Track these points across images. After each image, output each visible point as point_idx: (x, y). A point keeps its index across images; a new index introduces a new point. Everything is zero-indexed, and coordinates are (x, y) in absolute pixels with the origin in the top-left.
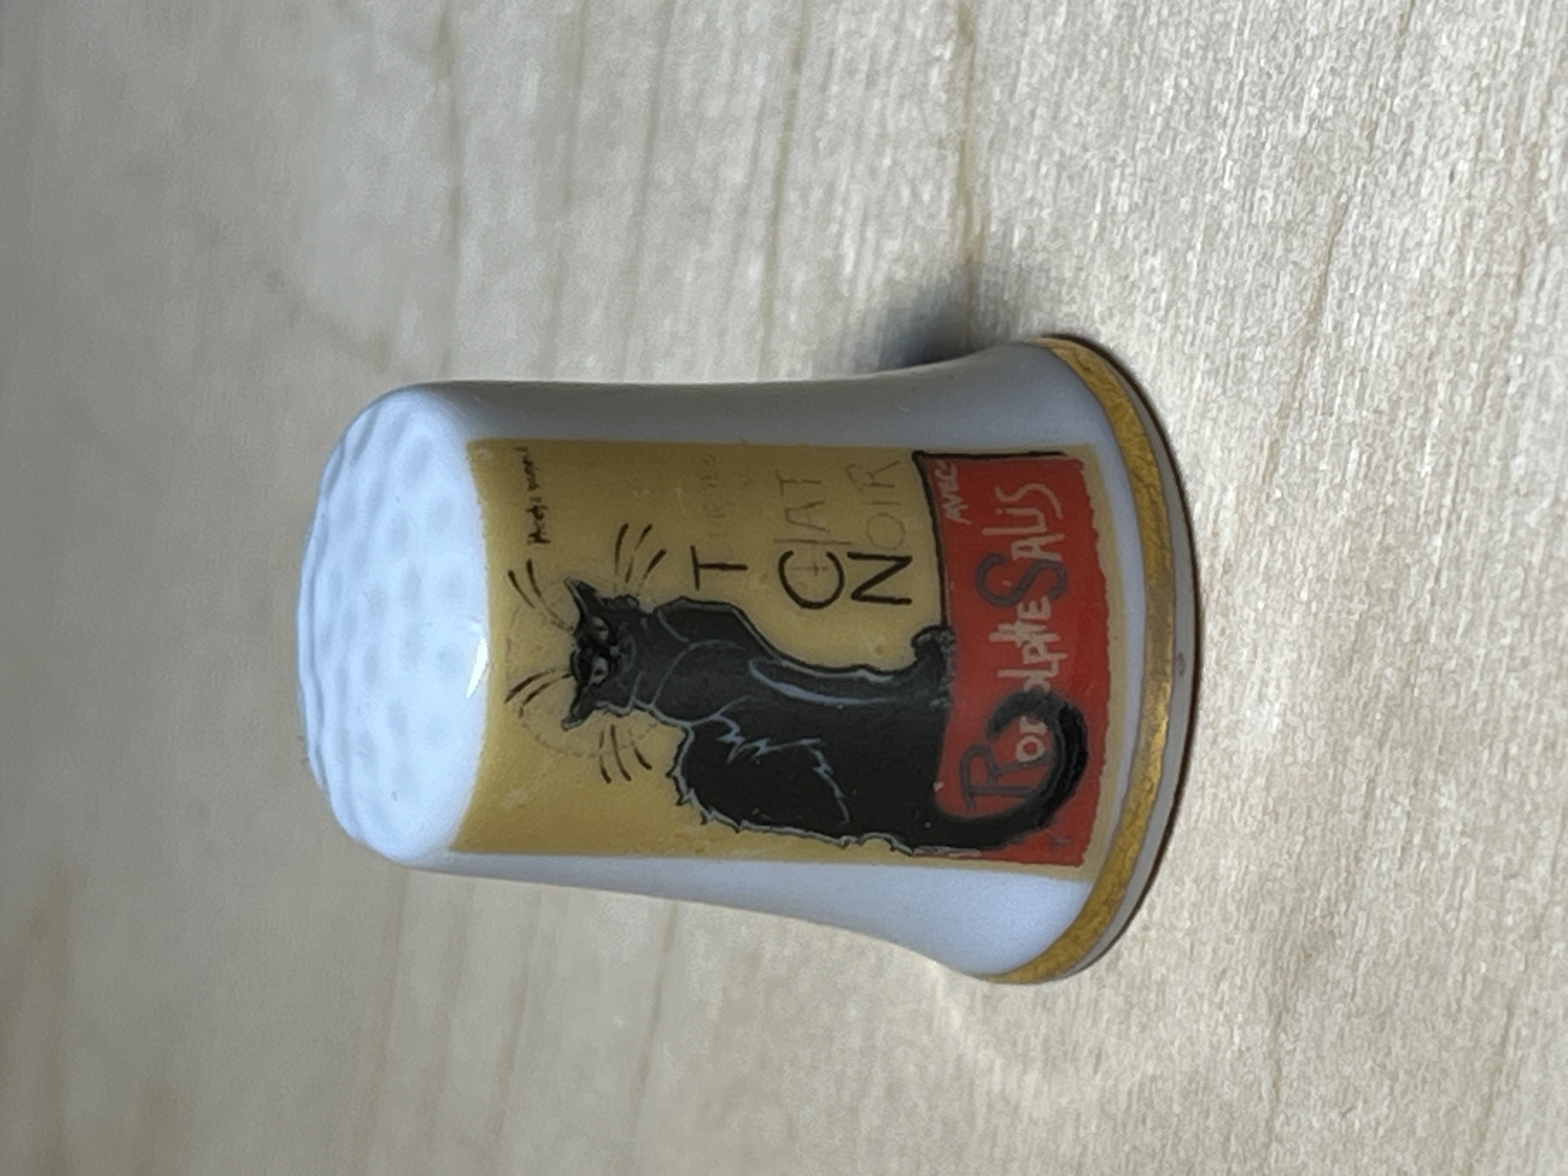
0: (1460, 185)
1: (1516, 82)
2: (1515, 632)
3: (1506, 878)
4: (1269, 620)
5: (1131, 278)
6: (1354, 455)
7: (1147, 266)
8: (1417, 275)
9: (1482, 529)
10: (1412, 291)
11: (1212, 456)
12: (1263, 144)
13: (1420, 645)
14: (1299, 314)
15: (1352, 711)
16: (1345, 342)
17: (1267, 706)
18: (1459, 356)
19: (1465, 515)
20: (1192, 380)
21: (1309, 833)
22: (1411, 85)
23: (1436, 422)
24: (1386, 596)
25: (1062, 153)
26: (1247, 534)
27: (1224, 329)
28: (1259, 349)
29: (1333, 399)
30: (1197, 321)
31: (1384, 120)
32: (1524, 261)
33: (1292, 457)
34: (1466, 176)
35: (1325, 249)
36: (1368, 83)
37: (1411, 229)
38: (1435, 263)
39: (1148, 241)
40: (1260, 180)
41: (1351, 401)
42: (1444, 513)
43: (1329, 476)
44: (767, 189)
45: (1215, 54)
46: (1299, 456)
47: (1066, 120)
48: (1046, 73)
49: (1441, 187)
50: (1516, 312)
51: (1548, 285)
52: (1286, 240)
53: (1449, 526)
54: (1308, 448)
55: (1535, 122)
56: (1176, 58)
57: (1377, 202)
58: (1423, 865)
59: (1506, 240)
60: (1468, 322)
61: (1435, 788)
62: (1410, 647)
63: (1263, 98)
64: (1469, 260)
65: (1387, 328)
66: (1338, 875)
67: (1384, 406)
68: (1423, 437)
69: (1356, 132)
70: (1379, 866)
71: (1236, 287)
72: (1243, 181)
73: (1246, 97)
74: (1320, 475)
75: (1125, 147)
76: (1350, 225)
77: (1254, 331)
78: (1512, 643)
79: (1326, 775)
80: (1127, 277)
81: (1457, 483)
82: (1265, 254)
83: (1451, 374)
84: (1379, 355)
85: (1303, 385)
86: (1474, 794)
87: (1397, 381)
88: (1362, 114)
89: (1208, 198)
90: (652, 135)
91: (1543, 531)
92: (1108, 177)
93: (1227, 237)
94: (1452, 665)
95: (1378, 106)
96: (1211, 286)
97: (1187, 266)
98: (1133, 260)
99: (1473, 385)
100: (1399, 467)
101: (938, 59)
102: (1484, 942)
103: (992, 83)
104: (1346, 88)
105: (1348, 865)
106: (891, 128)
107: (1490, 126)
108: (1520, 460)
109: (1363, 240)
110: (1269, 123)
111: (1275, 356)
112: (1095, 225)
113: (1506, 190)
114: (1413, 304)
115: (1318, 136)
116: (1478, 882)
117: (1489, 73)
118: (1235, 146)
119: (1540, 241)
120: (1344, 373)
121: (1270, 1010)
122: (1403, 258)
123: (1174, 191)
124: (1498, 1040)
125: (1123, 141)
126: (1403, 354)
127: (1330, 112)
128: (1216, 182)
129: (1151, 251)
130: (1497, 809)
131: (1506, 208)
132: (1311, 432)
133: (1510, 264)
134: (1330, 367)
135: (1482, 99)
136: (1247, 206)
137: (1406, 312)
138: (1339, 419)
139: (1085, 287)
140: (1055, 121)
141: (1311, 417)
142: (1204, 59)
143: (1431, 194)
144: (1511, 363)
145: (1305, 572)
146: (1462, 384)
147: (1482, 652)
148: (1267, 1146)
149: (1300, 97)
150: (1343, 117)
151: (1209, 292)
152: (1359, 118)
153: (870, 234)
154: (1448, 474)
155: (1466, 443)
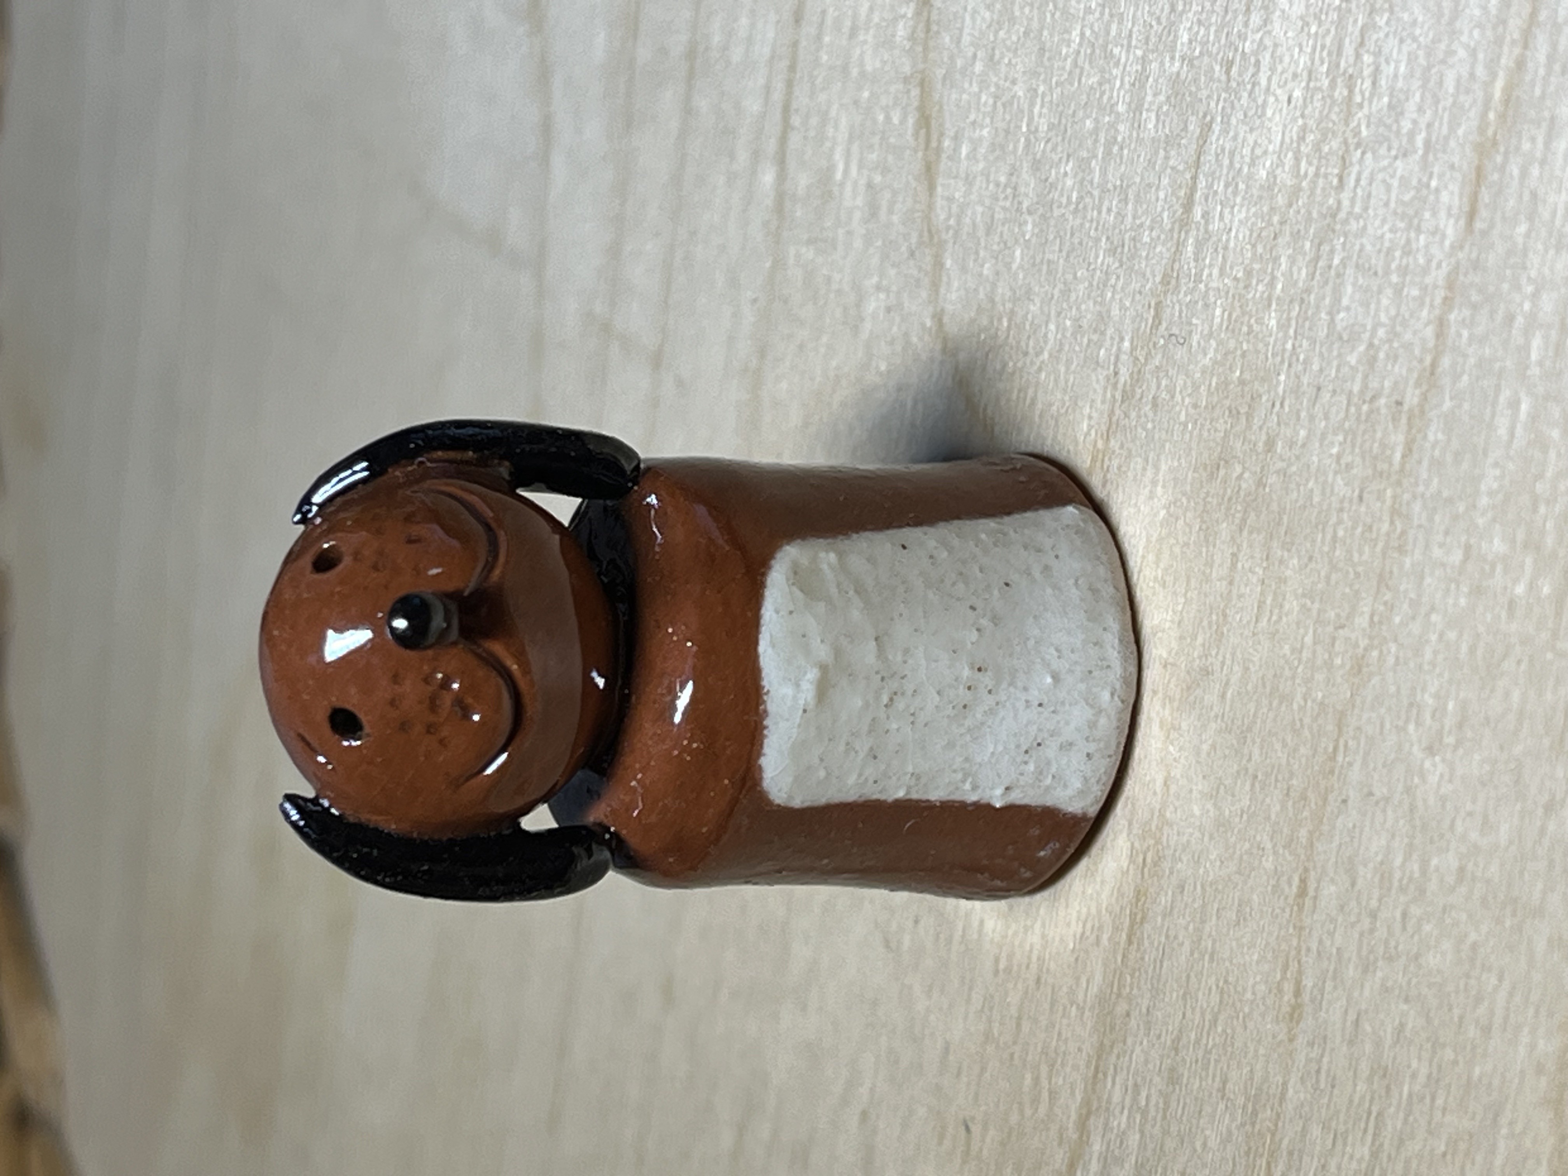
0: (1296, 107)
1: (1336, 28)
2: (1340, 444)
3: (1336, 629)
4: (1157, 436)
5: (1050, 180)
6: (1218, 312)
7: (1062, 171)
8: (1264, 177)
9: (1316, 367)
10: (1262, 187)
11: (1112, 313)
12: (1148, 78)
13: (1270, 455)
14: (1177, 207)
15: (1220, 505)
16: (1211, 227)
17: (1156, 500)
18: (1297, 236)
19: (1302, 357)
20: (1097, 257)
21: (1189, 594)
22: (1258, 31)
23: (1280, 286)
24: (1243, 419)
25: (997, 86)
26: (1139, 371)
27: (1121, 216)
28: (1147, 233)
29: (1202, 270)
30: (1100, 213)
31: (1238, 58)
32: (1344, 163)
33: (1173, 315)
34: (1301, 101)
35: (1195, 157)
36: (1225, 31)
37: (1259, 141)
38: (1277, 166)
39: (1062, 152)
40: (1146, 106)
41: (1216, 272)
42: (1287, 355)
43: (1200, 329)
44: (777, 116)
45: (1111, 10)
46: (1177, 314)
47: (999, 62)
48: (984, 26)
49: (1281, 110)
50: (1339, 203)
51: (1363, 182)
52: (1165, 149)
53: (1290, 365)
54: (1184, 308)
55: (1351, 60)
56: (1081, 15)
57: (1234, 121)
58: (1274, 618)
59: (1331, 148)
60: (1303, 211)
61: (1281, 562)
62: (1261, 457)
63: (1147, 43)
64: (1303, 164)
65: (1243, 215)
66: (1210, 627)
67: (1240, 275)
68: (1269, 299)
69: (1217, 68)
70: (1241, 620)
71: (1128, 186)
72: (1133, 106)
73: (1134, 43)
74: (1193, 328)
75: (1044, 81)
76: (1214, 138)
77: (1143, 219)
78: (1339, 452)
79: (1201, 553)
80: (1046, 180)
81: (1296, 332)
82: (1149, 161)
83: (1291, 251)
84: (1236, 237)
85: (1180, 260)
86: (1312, 565)
87: (1249, 255)
88: (1221, 54)
89: (1107, 119)
90: (691, 76)
91: (1361, 368)
92: (1032, 105)
93: (1121, 148)
94: (1294, 469)
95: (1233, 48)
96: (1110, 186)
97: (1091, 171)
98: (1051, 167)
99: (1307, 258)
100: (1253, 321)
101: (904, 16)
102: (1320, 677)
103: (944, 34)
104: (1209, 34)
105: (1218, 620)
106: (869, 68)
107: (1317, 61)
108: (1342, 315)
109: (1223, 150)
110: (1151, 61)
111: (1159, 237)
112: (1023, 140)
113: (1330, 111)
114: (1260, 198)
115: (1188, 71)
116: (1315, 632)
117: (1316, 22)
118: (1127, 79)
119: (1356, 149)
120: (1211, 251)
121: (1161, 727)
122: (1253, 163)
123: (1081, 113)
124: (1331, 749)
125: (1042, 77)
126: (1255, 235)
127: (1197, 53)
128: (1112, 106)
129: (1064, 160)
130: (1328, 578)
131: (1331, 125)
132: (1186, 295)
133: (1334, 167)
134: (1199, 245)
135: (1311, 42)
136: (1136, 125)
137: (1256, 204)
138: (1206, 286)
139: (1015, 189)
140: (992, 62)
141: (1186, 284)
142: (1102, 14)
143: (1274, 114)
144: (1335, 242)
145: (1183, 401)
146: (1300, 258)
147: (1315, 459)
148: (1160, 830)
149: (1175, 42)
150: (1206, 58)
151: (1109, 191)
152: (1220, 57)
153: (855, 148)
154: (1289, 326)
155: (1302, 301)
